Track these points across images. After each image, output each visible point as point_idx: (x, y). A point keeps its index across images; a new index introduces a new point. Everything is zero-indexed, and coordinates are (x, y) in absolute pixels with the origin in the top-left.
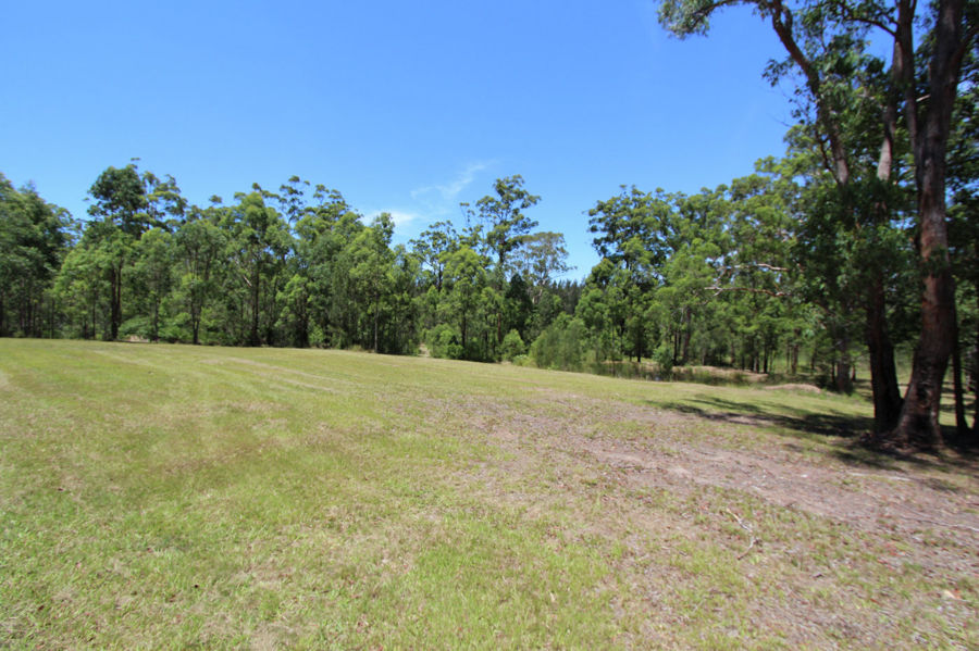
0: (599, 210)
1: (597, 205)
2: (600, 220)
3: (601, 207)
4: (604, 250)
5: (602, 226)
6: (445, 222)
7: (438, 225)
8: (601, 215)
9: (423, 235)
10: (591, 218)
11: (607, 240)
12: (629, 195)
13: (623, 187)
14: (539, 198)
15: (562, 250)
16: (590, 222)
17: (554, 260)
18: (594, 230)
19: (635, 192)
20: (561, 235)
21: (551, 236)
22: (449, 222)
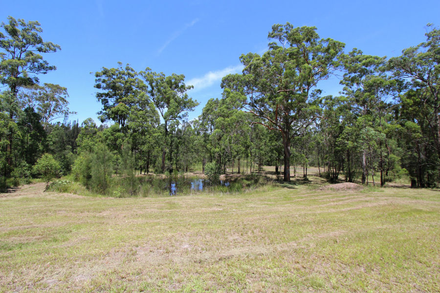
0: (104, 74)
1: (102, 70)
2: (104, 81)
4: (105, 102)
5: (104, 85)
10: (98, 78)
12: (124, 69)
15: (63, 100)
16: (96, 80)
17: (57, 106)
20: (65, 89)
21: (58, 87)
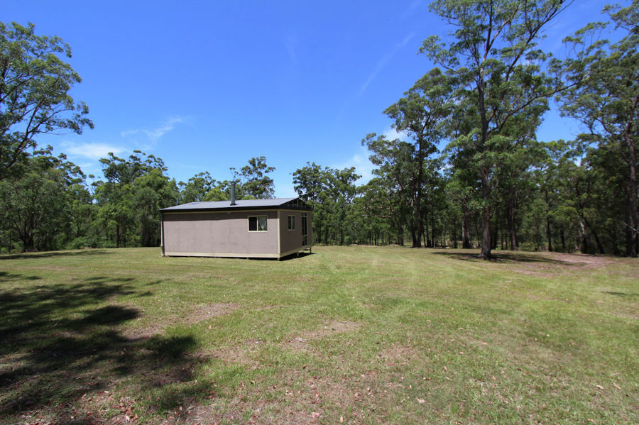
3: (299, 172)
6: (204, 172)
7: (202, 174)
8: (298, 175)
9: (190, 180)
11: (301, 187)
13: (308, 163)
14: (274, 168)
18: (295, 182)
19: (314, 165)
22: (207, 172)
